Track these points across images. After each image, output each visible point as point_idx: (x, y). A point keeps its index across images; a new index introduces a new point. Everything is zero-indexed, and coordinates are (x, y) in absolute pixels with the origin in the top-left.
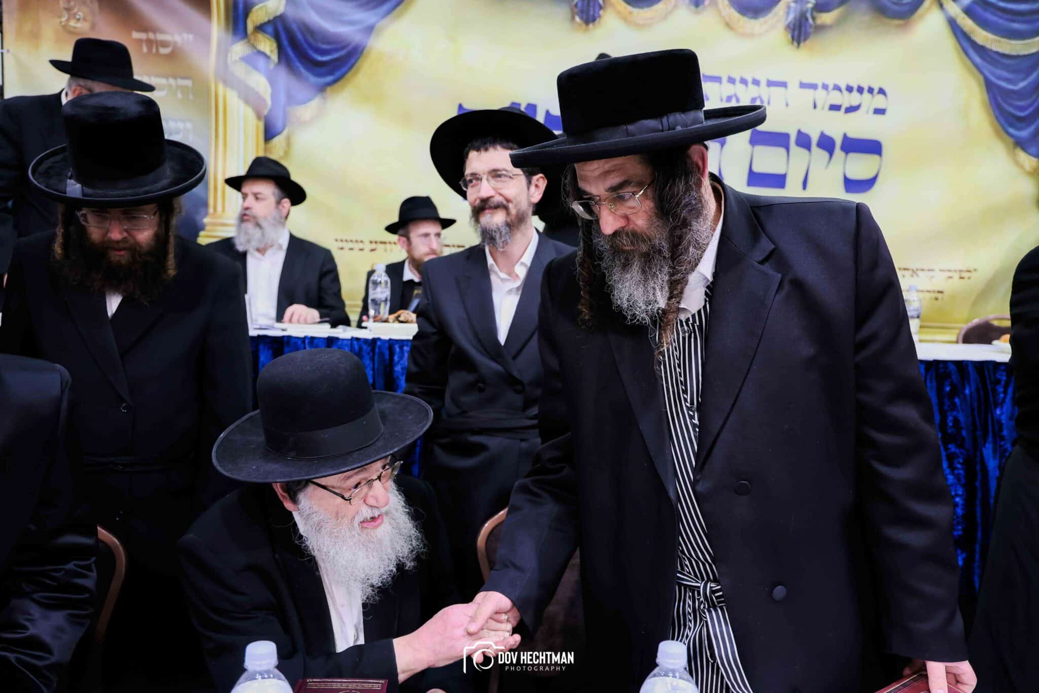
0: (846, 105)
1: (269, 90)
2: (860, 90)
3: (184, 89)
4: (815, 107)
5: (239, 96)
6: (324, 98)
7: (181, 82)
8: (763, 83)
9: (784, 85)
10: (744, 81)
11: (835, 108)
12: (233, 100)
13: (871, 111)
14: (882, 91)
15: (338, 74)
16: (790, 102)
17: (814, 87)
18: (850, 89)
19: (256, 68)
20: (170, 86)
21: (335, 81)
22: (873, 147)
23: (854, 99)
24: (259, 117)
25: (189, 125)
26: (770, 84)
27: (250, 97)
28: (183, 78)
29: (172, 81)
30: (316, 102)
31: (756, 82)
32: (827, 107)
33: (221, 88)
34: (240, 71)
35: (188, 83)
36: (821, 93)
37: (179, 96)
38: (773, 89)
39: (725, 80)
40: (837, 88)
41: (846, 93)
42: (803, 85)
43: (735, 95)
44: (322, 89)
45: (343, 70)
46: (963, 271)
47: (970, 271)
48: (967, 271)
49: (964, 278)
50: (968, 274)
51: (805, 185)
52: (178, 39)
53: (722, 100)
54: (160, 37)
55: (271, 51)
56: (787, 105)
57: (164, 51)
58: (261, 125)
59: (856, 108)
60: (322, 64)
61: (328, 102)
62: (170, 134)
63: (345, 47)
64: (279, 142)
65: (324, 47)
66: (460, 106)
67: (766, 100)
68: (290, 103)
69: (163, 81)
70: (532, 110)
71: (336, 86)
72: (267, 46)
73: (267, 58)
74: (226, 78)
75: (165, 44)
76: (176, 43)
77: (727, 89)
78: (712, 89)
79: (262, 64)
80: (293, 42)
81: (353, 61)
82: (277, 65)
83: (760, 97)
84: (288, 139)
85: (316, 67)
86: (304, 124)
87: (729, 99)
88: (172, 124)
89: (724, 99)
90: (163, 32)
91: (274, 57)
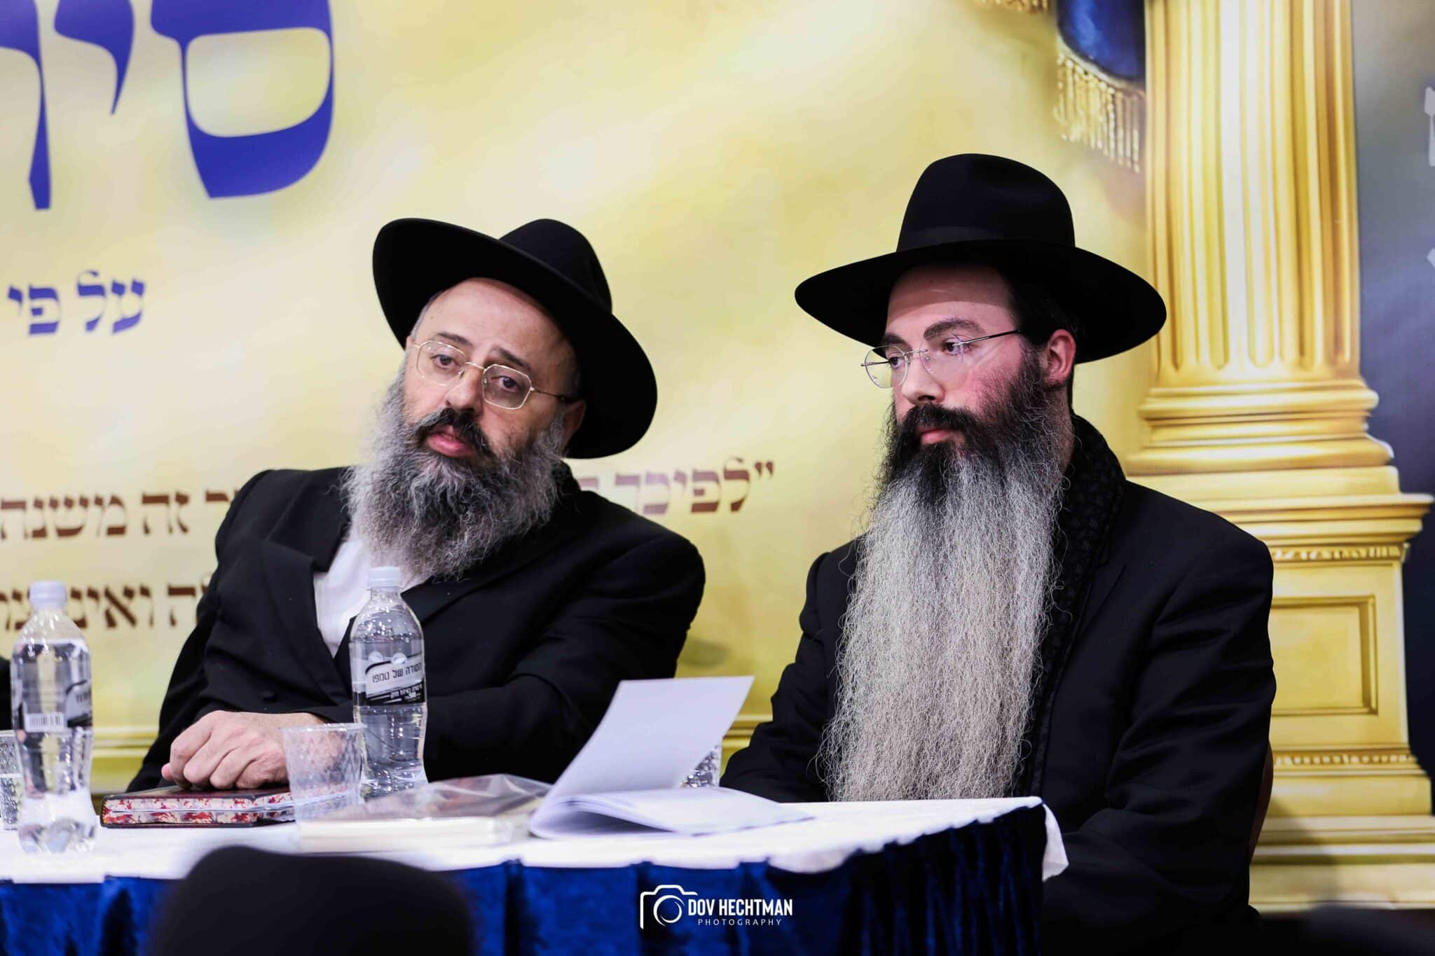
46: (711, 476)
47: (744, 475)
48: (731, 475)
49: (712, 507)
50: (730, 491)
51: (42, 185)
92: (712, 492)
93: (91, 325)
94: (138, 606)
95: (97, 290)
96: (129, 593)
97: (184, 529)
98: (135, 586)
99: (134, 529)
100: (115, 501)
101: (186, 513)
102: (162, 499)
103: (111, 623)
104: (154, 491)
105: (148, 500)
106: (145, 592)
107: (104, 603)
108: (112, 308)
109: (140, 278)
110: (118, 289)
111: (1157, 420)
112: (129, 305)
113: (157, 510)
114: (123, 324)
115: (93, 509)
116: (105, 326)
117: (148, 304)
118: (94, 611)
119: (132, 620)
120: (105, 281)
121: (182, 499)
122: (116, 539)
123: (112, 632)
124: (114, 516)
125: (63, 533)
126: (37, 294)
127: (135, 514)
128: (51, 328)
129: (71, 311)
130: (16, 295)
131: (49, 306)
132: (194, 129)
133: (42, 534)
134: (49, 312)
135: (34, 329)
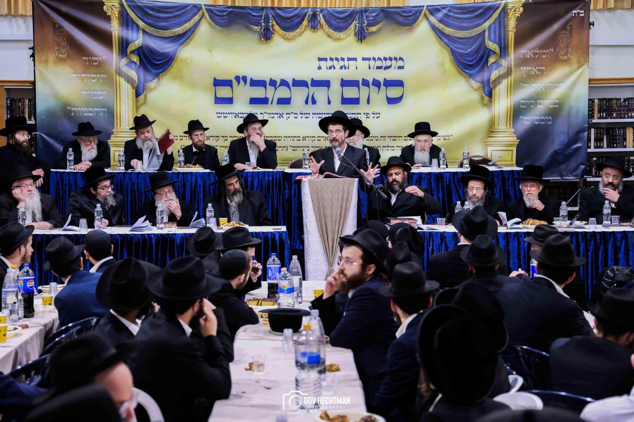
0: (384, 66)
1: (137, 77)
2: (391, 59)
3: (103, 79)
4: (370, 68)
5: (125, 80)
6: (159, 79)
7: (102, 76)
8: (346, 59)
9: (355, 59)
10: (337, 59)
11: (379, 68)
12: (122, 81)
13: (397, 68)
14: (401, 59)
15: (164, 68)
17: (369, 59)
18: (385, 59)
19: (132, 69)
20: (98, 77)
21: (163, 71)
22: (399, 83)
23: (388, 63)
24: (133, 87)
25: (105, 92)
26: (349, 59)
27: (129, 80)
28: (103, 74)
29: (98, 75)
30: (156, 80)
31: (343, 59)
32: (375, 68)
33: (118, 76)
34: (125, 69)
35: (105, 76)
36: (372, 62)
37: (101, 81)
38: (350, 62)
39: (328, 59)
40: (379, 59)
41: (384, 61)
42: (364, 59)
43: (333, 65)
44: (157, 75)
45: (166, 67)
46: (445, 136)
47: (449, 136)
48: (448, 136)
49: (446, 139)
50: (448, 138)
51: (368, 102)
52: (100, 59)
53: (327, 68)
54: (94, 58)
55: (137, 61)
56: (357, 68)
57: (95, 64)
58: (134, 91)
59: (389, 67)
60: (158, 65)
61: (161, 80)
62: (98, 97)
63: (167, 58)
64: (141, 97)
65: (158, 58)
66: (215, 78)
67: (347, 67)
68: (146, 81)
69: (95, 76)
70: (245, 78)
71: (163, 73)
72: (135, 59)
73: (136, 63)
74: (120, 73)
75: (95, 61)
76: (100, 60)
77: (330, 63)
78: (323, 64)
79: (133, 66)
80: (146, 57)
81: (170, 63)
82: (139, 66)
83: (344, 65)
84: (145, 96)
85: (155, 66)
86: (151, 90)
87: (330, 68)
88: (99, 93)
89: (328, 68)
90: (95, 56)
91: (138, 63)
92: (446, 138)
93: (374, 117)
95: (375, 114)
97: (385, 140)
99: (379, 140)
101: (385, 138)
102: (383, 137)
104: (383, 135)
105: (381, 137)
108: (376, 116)
109: (380, 112)
110: (377, 114)
111: (492, 132)
112: (378, 115)
114: (377, 118)
116: (375, 118)
117: (381, 115)
120: (375, 112)
121: (385, 137)
124: (377, 138)
125: (371, 140)
126: (367, 114)
127: (379, 138)
128: (369, 117)
129: (371, 116)
130: (364, 114)
131: (368, 115)
132: (387, 97)
133: (368, 140)
134: (369, 116)
135: (367, 118)
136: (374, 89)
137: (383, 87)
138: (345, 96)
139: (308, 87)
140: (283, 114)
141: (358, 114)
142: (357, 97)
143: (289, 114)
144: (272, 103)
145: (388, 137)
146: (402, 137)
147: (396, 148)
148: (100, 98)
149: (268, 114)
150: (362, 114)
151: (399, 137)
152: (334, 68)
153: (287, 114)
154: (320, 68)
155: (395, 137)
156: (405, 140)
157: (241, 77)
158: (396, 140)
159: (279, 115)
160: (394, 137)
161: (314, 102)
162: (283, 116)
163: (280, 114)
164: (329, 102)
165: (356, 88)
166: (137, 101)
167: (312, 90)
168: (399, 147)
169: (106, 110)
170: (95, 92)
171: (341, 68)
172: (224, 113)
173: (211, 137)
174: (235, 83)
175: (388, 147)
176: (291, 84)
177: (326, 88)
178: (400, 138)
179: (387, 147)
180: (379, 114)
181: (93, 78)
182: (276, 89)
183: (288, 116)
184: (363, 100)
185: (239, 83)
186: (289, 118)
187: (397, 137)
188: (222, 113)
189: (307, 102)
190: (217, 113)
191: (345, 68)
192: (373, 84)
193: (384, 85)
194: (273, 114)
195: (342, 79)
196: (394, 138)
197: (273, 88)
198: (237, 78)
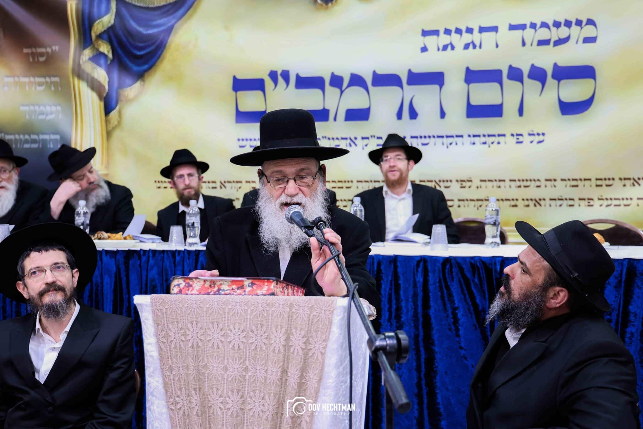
0: (554, 39)
1: (107, 79)
2: (568, 24)
3: (55, 84)
4: (524, 44)
5: (88, 85)
6: (144, 81)
7: (53, 79)
8: (476, 30)
9: (494, 29)
10: (459, 31)
11: (543, 43)
12: (83, 88)
13: (580, 41)
14: (590, 22)
15: (151, 63)
16: (499, 43)
17: (522, 27)
18: (557, 25)
19: (99, 65)
20: (47, 82)
21: (150, 68)
22: (586, 72)
23: (563, 33)
24: (101, 98)
25: (59, 108)
26: (482, 30)
27: (95, 86)
28: (54, 76)
29: (48, 79)
30: (138, 84)
31: (470, 30)
32: (535, 43)
33: (76, 80)
34: (89, 68)
35: (57, 79)
36: (529, 32)
37: (53, 88)
38: (484, 34)
39: (441, 32)
40: (544, 25)
41: (554, 29)
42: (512, 27)
43: (451, 44)
44: (140, 76)
45: (154, 60)
51: (521, 112)
52: (49, 50)
53: (439, 49)
54: (40, 50)
55: (108, 52)
56: (497, 46)
57: (42, 59)
58: (102, 104)
59: (567, 39)
60: (141, 57)
61: (145, 83)
62: (47, 115)
63: (153, 44)
64: (114, 114)
65: (140, 45)
66: (234, 77)
67: (478, 44)
68: (121, 86)
69: (42, 80)
70: (286, 75)
71: (150, 71)
72: (105, 48)
73: (106, 56)
74: (79, 74)
75: (42, 55)
76: (48, 53)
77: (444, 39)
78: (430, 41)
79: (102, 61)
80: (121, 44)
81: (160, 53)
82: (112, 61)
83: (473, 42)
84: (120, 112)
85: (137, 59)
86: (129, 101)
87: (445, 48)
88: (48, 108)
89: (441, 48)
90: (41, 46)
91: (110, 56)
93: (532, 142)
94: (542, 202)
95: (533, 135)
96: (540, 200)
97: (555, 186)
98: (542, 198)
99: (543, 186)
100: (539, 180)
101: (556, 183)
102: (550, 180)
103: (535, 205)
104: (548, 178)
105: (546, 180)
106: (544, 199)
107: (534, 202)
108: (537, 138)
109: (544, 132)
110: (538, 134)
112: (541, 138)
113: (549, 183)
114: (539, 142)
115: (533, 182)
116: (535, 143)
117: (546, 138)
118: (531, 203)
119: (540, 205)
120: (535, 132)
121: (555, 180)
122: (538, 189)
123: (535, 208)
124: (538, 183)
125: (525, 187)
126: (517, 135)
127: (543, 183)
128: (521, 142)
129: (526, 139)
130: (512, 135)
131: (520, 137)
132: (560, 101)
133: (520, 187)
134: (521, 139)
135: (517, 143)
136: (532, 86)
137: (550, 81)
138: (473, 102)
139: (401, 87)
140: (356, 138)
141: (499, 135)
142: (498, 102)
143: (368, 138)
144: (335, 119)
145: (562, 180)
146: (590, 180)
147: (577, 202)
148: (50, 117)
149: (329, 139)
150: (508, 135)
151: (585, 180)
152: (453, 48)
153: (363, 138)
154: (424, 49)
155: (576, 180)
156: (597, 186)
157: (279, 73)
158: (577, 186)
159: (349, 141)
160: (573, 180)
161: (413, 114)
162: (356, 142)
163: (350, 139)
164: (443, 114)
165: (497, 85)
166: (107, 122)
167: (410, 91)
168: (584, 199)
169: (58, 137)
170: (42, 108)
171: (466, 47)
172: (251, 140)
173: (229, 182)
174: (269, 83)
175: (562, 199)
176: (369, 80)
177: (437, 87)
178: (587, 183)
179: (559, 199)
180: (543, 134)
181: (40, 84)
182: (342, 92)
183: (366, 141)
184: (510, 108)
185: (276, 82)
186: (366, 145)
187: (581, 180)
188: (247, 140)
189: (399, 116)
190: (239, 140)
191: (474, 47)
192: (531, 76)
193: (554, 77)
194: (337, 139)
195: (468, 69)
196: (574, 183)
197: (337, 91)
198: (273, 75)
